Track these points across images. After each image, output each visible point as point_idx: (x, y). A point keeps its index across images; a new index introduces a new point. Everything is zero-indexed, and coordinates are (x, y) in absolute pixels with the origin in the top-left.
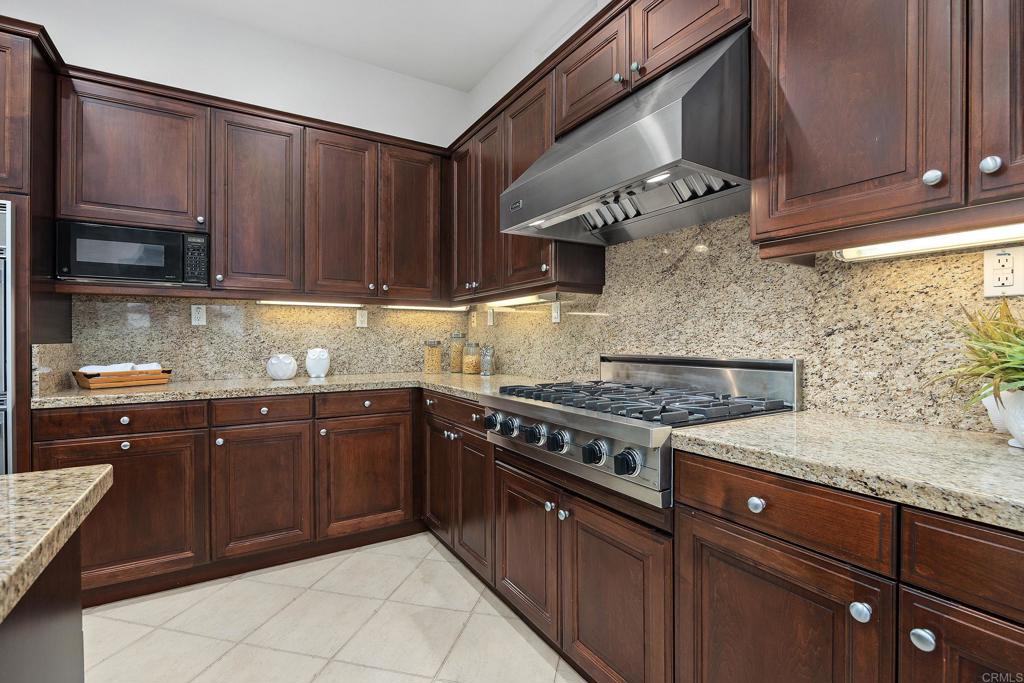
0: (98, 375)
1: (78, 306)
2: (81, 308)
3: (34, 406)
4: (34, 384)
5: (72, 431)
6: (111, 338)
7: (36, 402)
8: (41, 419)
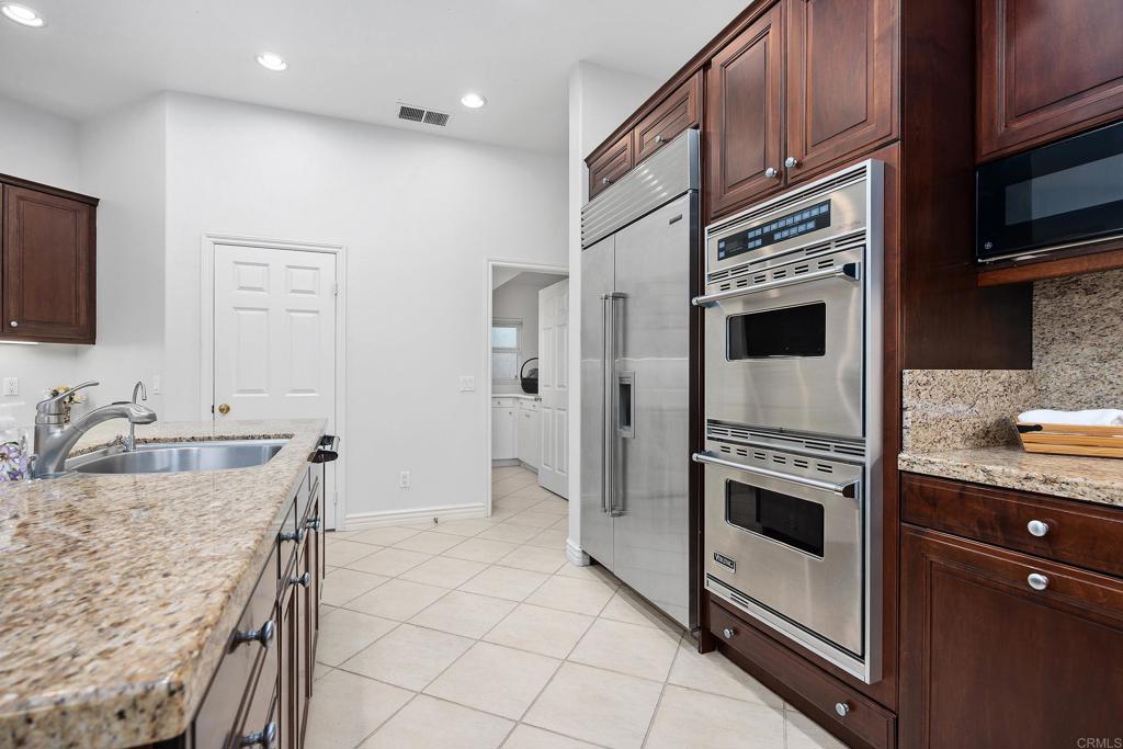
0: (1038, 428)
1: (1042, 306)
2: (1048, 309)
3: (902, 466)
4: (905, 431)
5: (951, 521)
6: (1102, 360)
7: (905, 460)
8: (911, 488)
